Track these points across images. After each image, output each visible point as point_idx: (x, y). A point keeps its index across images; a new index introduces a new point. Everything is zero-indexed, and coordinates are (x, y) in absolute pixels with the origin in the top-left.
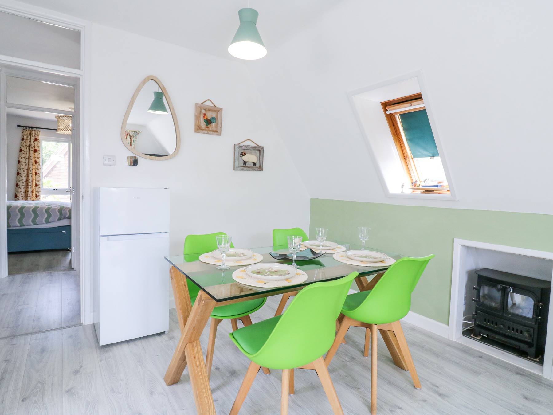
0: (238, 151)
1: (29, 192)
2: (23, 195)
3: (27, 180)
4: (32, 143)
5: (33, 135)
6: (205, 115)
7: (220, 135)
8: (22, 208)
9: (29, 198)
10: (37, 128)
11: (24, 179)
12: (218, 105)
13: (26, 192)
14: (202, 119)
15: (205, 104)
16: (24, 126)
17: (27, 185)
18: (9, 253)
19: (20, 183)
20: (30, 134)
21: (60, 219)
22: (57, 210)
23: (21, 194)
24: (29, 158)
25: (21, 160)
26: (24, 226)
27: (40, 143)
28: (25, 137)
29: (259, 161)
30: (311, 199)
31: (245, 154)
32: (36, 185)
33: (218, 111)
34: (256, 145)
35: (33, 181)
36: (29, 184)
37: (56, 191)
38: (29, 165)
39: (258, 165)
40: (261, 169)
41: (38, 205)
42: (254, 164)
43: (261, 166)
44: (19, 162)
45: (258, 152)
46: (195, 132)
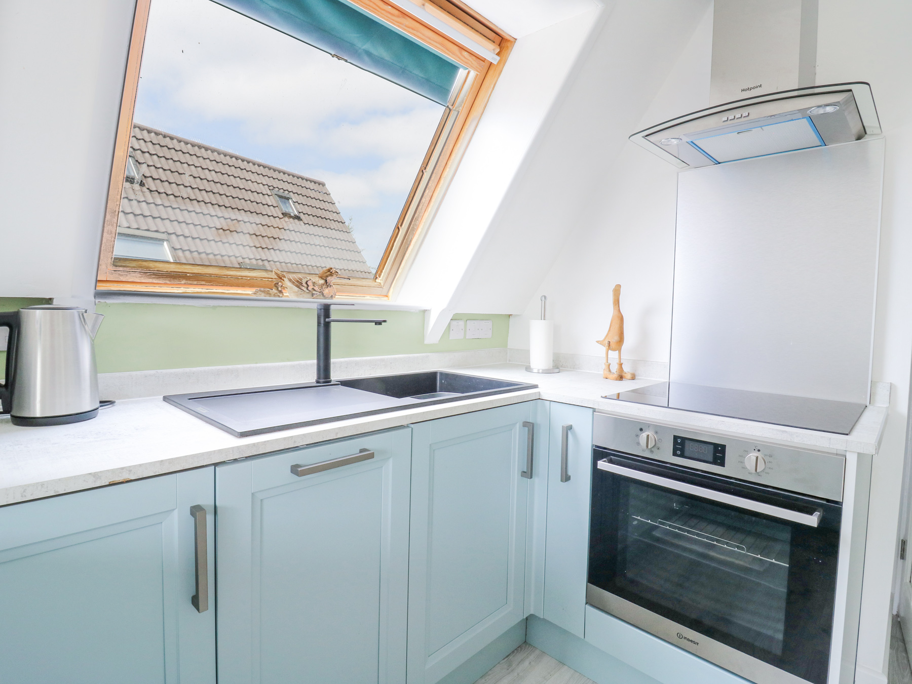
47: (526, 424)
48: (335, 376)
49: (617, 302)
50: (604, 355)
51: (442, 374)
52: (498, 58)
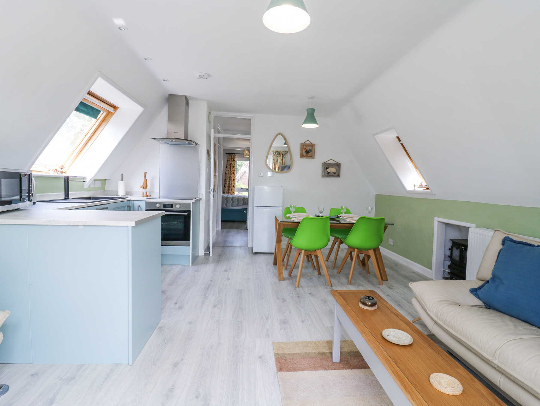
0: (324, 166)
1: (230, 190)
2: (227, 192)
3: (229, 184)
4: (232, 163)
5: (233, 158)
6: (305, 148)
7: (314, 158)
8: (227, 198)
9: (230, 193)
10: (234, 154)
11: (228, 183)
12: (313, 143)
13: (229, 190)
14: (304, 151)
15: (306, 143)
16: (228, 153)
17: (229, 186)
18: (222, 221)
19: (226, 185)
20: (231, 157)
21: (243, 205)
22: (242, 200)
23: (226, 192)
24: (230, 171)
25: (227, 172)
26: (228, 207)
27: (236, 162)
28: (229, 159)
29: (337, 172)
30: (376, 195)
31: (328, 168)
32: (233, 186)
33: (313, 145)
34: (336, 162)
35: (232, 184)
36: (230, 186)
37: (242, 190)
38: (230, 175)
39: (337, 174)
40: (339, 176)
41: (234, 197)
42: (335, 173)
43: (339, 174)
44: (226, 173)
45: (337, 167)
46: (300, 158)
47: (128, 206)
48: (70, 197)
49: (145, 176)
50: (142, 191)
51: (92, 197)
52: (114, 112)
